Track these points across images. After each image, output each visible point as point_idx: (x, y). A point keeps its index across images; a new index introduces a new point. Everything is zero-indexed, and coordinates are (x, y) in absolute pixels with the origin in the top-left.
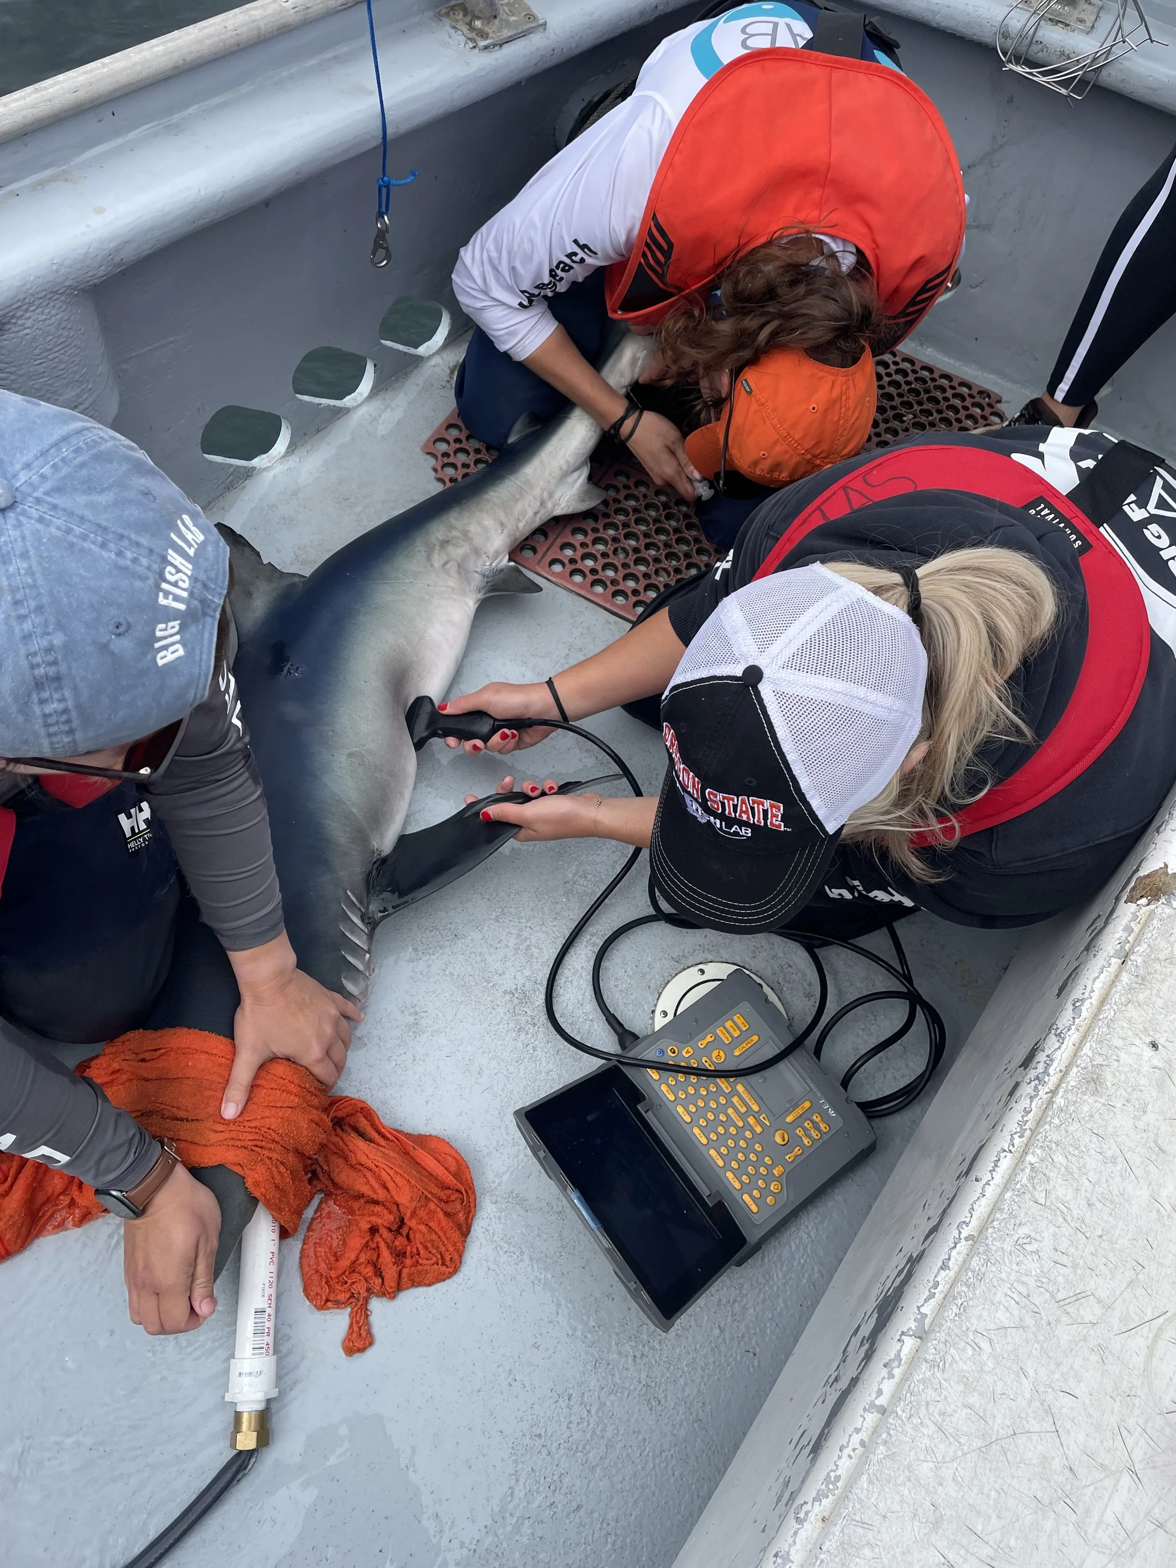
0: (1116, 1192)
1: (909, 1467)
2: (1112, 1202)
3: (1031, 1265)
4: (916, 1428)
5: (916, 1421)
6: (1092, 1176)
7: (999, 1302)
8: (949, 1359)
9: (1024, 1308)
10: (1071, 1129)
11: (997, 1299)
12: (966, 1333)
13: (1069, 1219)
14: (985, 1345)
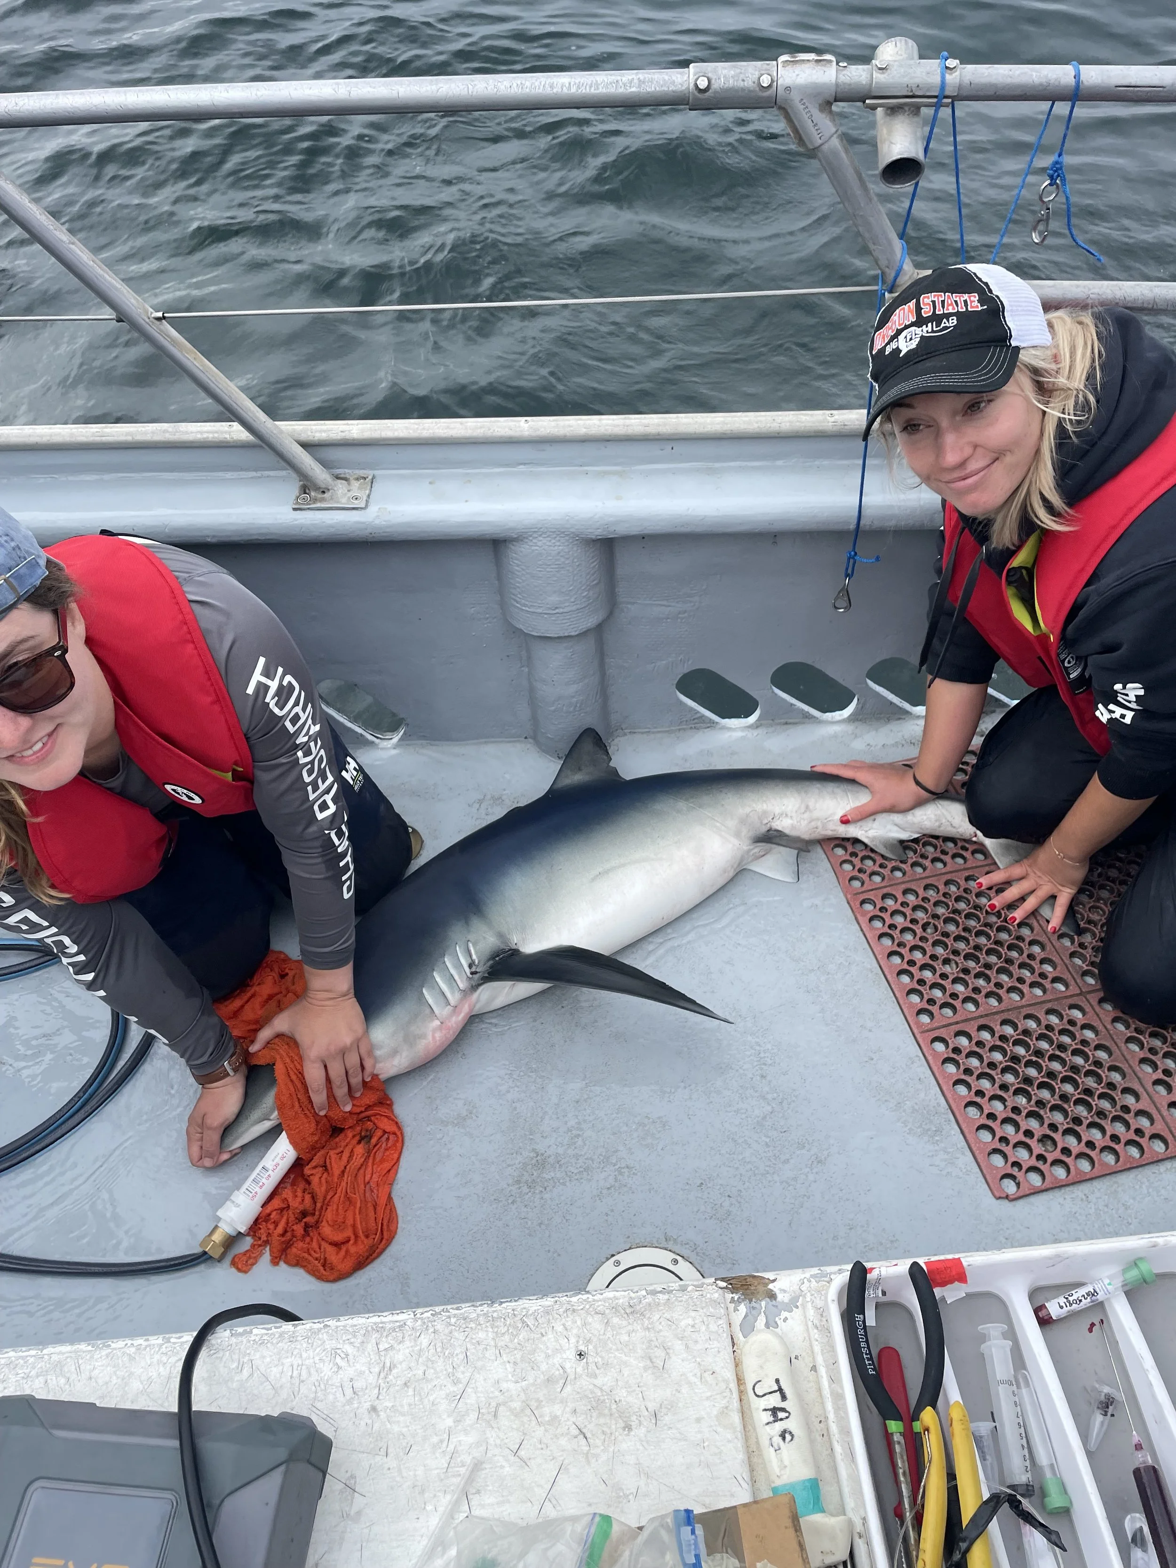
0: (431, 1398)
1: (132, 1373)
2: (421, 1400)
3: (327, 1370)
4: (159, 1362)
5: (164, 1359)
6: (430, 1373)
7: (283, 1364)
8: (220, 1354)
9: (292, 1384)
10: (456, 1334)
11: (285, 1361)
12: (245, 1354)
13: (382, 1375)
14: (246, 1372)
